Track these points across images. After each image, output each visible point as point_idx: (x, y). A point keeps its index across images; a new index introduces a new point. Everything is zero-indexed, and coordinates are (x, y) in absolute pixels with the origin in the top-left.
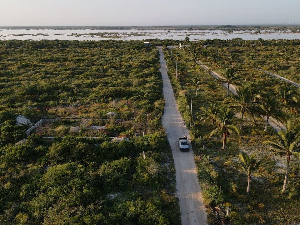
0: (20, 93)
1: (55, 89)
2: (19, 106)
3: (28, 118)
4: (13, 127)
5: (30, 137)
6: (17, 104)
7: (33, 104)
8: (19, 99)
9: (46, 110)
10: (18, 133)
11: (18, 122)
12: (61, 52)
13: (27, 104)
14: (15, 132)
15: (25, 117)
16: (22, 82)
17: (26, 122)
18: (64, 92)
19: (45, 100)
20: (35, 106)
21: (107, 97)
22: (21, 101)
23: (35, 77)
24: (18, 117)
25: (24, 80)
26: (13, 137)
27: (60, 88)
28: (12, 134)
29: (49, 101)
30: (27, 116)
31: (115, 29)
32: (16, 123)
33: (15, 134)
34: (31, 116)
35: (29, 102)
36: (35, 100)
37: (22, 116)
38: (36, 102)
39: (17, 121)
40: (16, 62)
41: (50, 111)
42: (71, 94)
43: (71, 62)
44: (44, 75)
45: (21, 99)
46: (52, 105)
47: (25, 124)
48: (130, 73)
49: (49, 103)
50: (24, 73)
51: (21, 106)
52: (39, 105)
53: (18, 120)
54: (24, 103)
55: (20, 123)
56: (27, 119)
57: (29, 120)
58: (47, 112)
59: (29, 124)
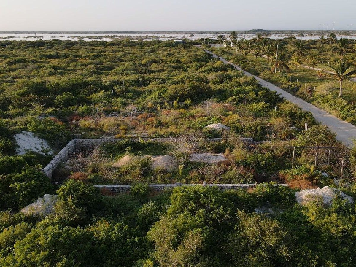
0: (18, 92)
1: (81, 86)
2: (16, 115)
3: (43, 138)
4: (11, 161)
5: (63, 190)
6: (12, 112)
7: (45, 110)
8: (17, 101)
9: (74, 121)
10: (26, 178)
11: (19, 147)
12: (68, 49)
13: (32, 112)
14: (18, 175)
15: (34, 136)
16: (18, 79)
17: (39, 146)
18: (99, 92)
19: (67, 103)
20: (50, 114)
21: (182, 98)
22: (20, 106)
23: (38, 72)
24: (20, 135)
25: (21, 77)
26: (13, 190)
27: (90, 85)
28: (10, 181)
29: (76, 106)
30: (40, 133)
31: (123, 33)
32: (16, 150)
33: (19, 180)
34: (50, 132)
35: (38, 107)
36: (48, 104)
37: (28, 133)
38: (51, 107)
39: (19, 145)
40: (4, 59)
41: (84, 123)
42: (112, 94)
43: (86, 58)
44: (53, 70)
45: (19, 102)
46: (83, 112)
47: (37, 151)
48: (187, 68)
49: (76, 110)
50: (19, 68)
51: (21, 115)
52: (57, 112)
53: (20, 142)
54: (27, 110)
55: (26, 150)
56: (41, 141)
57: (45, 143)
58: (76, 125)
59: (46, 152)
